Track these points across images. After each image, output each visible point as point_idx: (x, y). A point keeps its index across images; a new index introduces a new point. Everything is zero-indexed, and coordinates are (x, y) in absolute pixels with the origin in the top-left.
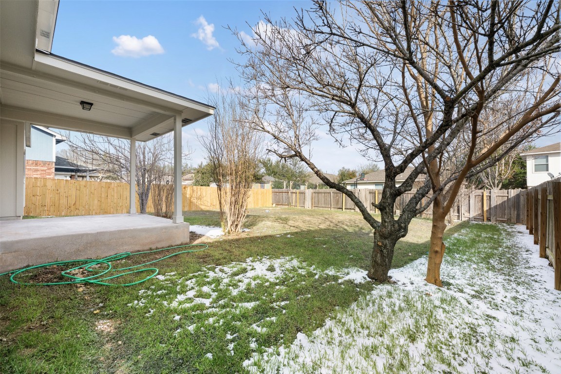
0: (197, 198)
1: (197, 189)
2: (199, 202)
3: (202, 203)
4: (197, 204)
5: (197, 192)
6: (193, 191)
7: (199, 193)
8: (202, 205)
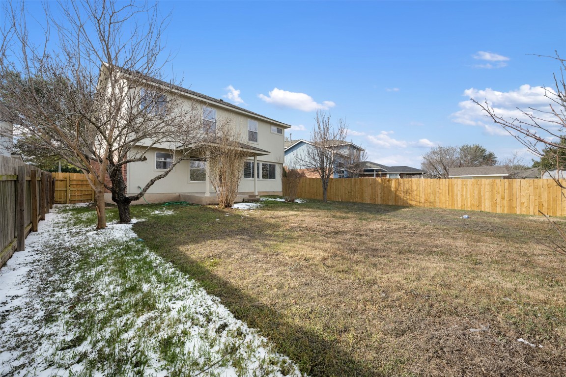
0: (404, 192)
1: (404, 182)
2: (408, 197)
3: (411, 198)
4: (405, 199)
5: (404, 185)
6: (399, 184)
7: (407, 186)
8: (411, 200)
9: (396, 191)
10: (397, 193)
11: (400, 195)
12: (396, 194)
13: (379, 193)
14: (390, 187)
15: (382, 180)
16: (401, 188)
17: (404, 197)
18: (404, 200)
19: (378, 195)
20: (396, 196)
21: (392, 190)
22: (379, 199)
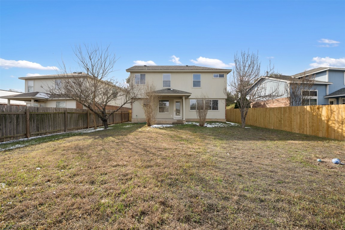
9: (328, 121)
10: (330, 123)
11: (333, 125)
12: (327, 124)
13: (308, 122)
14: (320, 115)
15: (310, 108)
16: (334, 117)
17: (338, 128)
18: (338, 132)
19: (306, 124)
20: (328, 127)
21: (323, 119)
22: (308, 129)
